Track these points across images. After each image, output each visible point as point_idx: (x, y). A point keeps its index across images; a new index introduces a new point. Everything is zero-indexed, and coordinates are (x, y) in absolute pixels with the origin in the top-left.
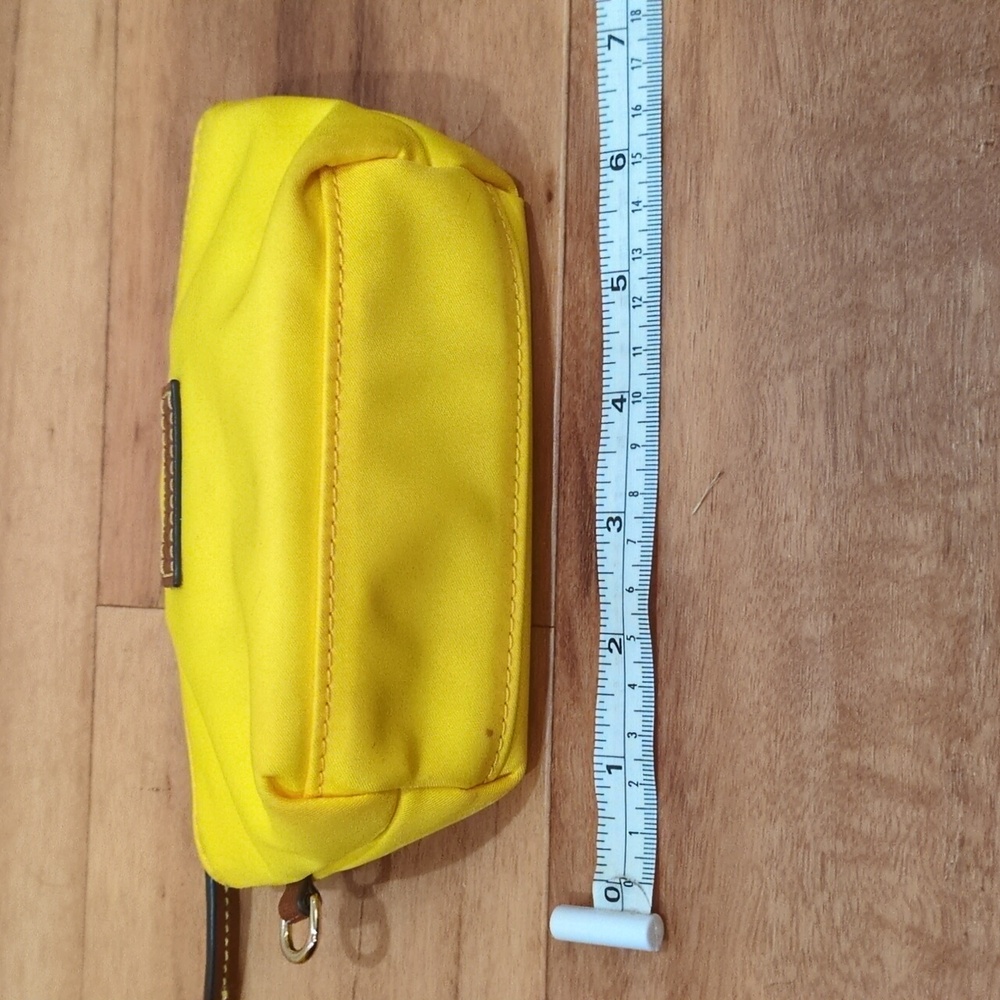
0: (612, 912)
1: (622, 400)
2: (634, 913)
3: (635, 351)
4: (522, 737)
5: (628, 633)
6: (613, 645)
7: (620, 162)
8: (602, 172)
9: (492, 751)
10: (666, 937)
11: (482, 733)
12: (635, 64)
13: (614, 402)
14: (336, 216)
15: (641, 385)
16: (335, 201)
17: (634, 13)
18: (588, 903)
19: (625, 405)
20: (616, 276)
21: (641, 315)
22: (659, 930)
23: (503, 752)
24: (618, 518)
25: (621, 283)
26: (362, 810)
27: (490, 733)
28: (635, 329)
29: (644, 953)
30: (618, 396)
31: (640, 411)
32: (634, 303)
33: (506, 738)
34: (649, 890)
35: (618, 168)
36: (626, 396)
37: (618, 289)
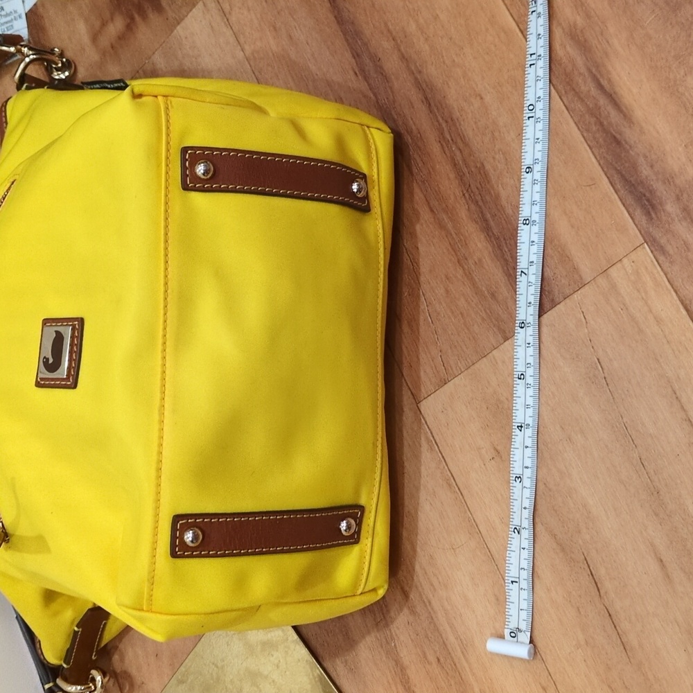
0: (512, 641)
1: (521, 427)
2: (522, 643)
3: (527, 406)
5: (523, 526)
6: (516, 530)
7: (523, 325)
8: (516, 328)
10: (535, 653)
12: (530, 284)
13: (518, 427)
15: (530, 421)
17: (531, 262)
18: (502, 637)
19: (523, 429)
20: (520, 373)
21: (530, 392)
22: (532, 651)
24: (520, 477)
25: (522, 377)
28: (527, 396)
29: (526, 659)
30: (520, 425)
31: (529, 432)
32: (527, 386)
34: (529, 634)
35: (522, 328)
36: (523, 425)
37: (520, 379)
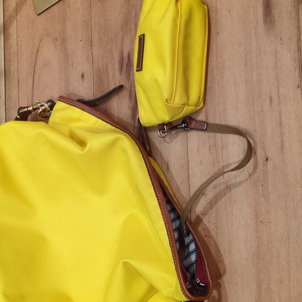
4: (203, 99)
9: (199, 100)
11: (198, 97)
14: (181, 7)
16: (181, 4)
23: (201, 101)
26: (180, 107)
27: (199, 97)
33: (201, 99)
